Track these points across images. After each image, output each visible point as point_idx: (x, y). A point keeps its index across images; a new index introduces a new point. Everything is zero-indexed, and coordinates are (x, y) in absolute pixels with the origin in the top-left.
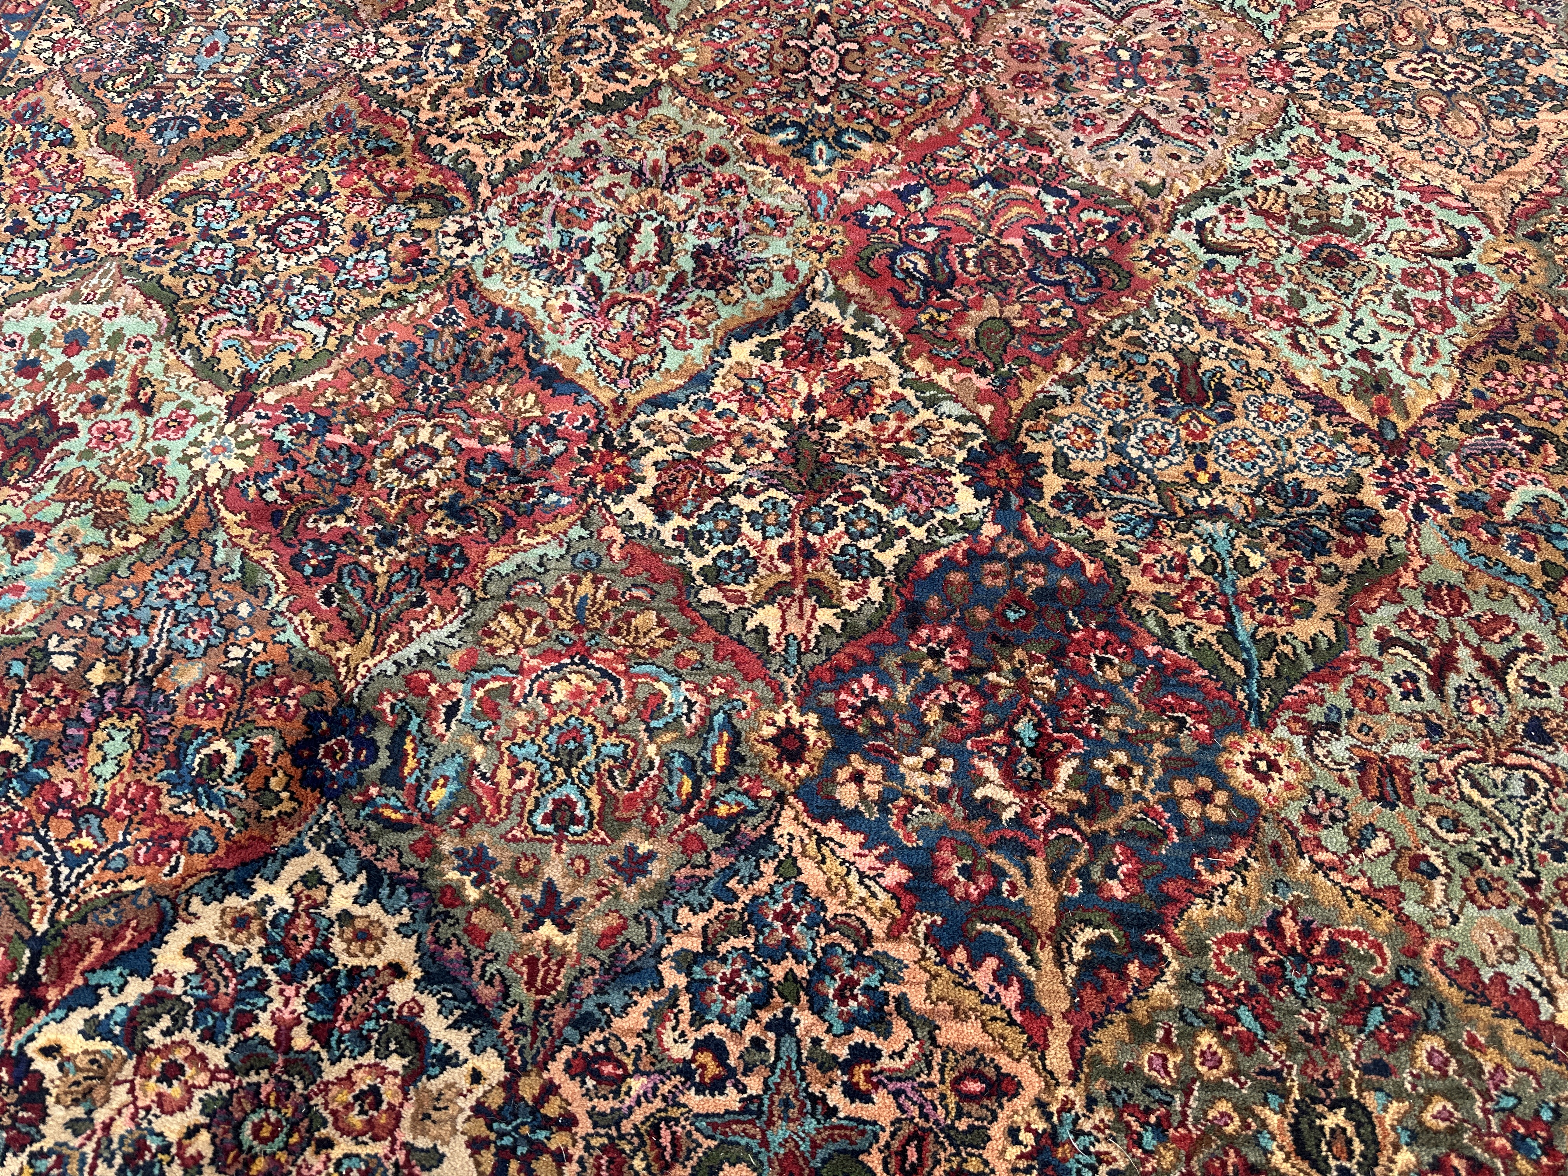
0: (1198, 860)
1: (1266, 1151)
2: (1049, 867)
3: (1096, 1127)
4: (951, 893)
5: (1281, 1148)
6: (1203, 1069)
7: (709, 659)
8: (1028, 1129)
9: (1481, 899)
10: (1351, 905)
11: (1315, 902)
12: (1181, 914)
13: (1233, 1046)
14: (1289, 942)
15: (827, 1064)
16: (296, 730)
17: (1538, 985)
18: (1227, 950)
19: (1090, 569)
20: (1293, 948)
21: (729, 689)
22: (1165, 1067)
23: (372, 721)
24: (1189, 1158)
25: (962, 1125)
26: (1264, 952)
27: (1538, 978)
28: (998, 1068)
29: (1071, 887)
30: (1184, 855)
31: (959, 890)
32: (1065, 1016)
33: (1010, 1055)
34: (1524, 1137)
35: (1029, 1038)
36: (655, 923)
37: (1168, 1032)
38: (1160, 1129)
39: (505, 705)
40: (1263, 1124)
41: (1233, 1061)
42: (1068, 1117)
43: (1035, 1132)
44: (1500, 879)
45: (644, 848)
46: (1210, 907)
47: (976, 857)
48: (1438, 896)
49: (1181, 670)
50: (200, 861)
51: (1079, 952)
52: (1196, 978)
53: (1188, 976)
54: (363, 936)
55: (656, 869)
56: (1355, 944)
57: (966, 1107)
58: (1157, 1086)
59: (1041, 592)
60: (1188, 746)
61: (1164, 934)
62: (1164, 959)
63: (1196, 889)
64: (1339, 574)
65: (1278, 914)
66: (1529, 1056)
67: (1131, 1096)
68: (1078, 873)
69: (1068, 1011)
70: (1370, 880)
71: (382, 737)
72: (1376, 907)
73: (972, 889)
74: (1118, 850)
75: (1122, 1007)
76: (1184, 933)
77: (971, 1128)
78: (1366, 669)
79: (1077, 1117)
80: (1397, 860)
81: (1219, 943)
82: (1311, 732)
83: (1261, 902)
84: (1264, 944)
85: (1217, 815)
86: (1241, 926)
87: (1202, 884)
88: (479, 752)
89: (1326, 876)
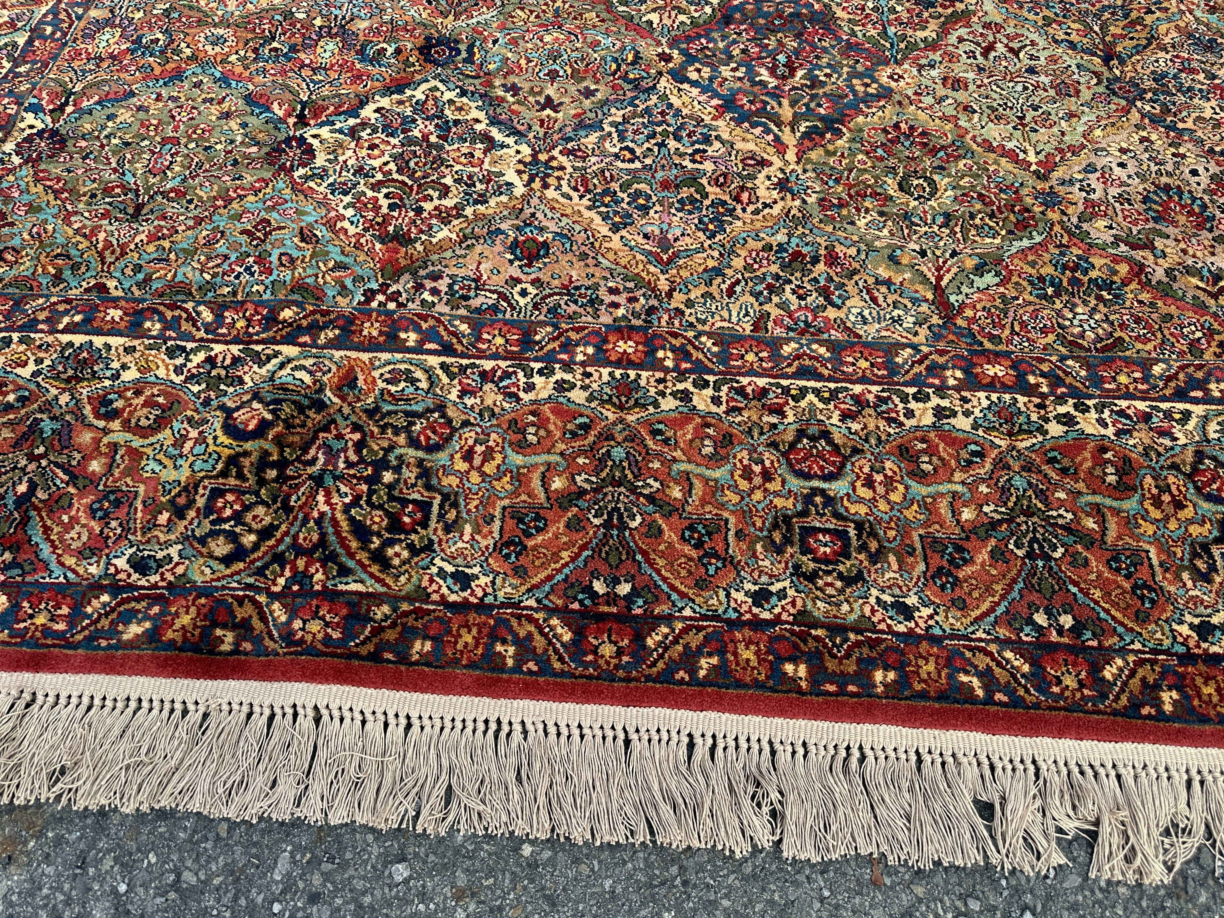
0: (862, 104)
1: (885, 189)
2: (790, 102)
3: (807, 178)
4: (743, 108)
5: (892, 189)
6: (858, 165)
7: (623, 30)
8: (775, 177)
9: (996, 121)
10: (934, 121)
11: (917, 119)
12: (852, 120)
14: (903, 131)
15: (682, 155)
16: (420, 42)
17: (1019, 148)
18: (873, 131)
19: (816, 6)
20: (905, 133)
21: (633, 41)
22: (841, 164)
23: (457, 42)
24: (849, 189)
25: (745, 173)
26: (890, 133)
27: (1020, 146)
29: (800, 109)
30: (855, 103)
31: (746, 108)
32: (794, 146)
33: (768, 154)
34: (1005, 189)
35: (777, 150)
36: (600, 113)
37: (843, 154)
38: (837, 181)
39: (521, 42)
40: (885, 182)
41: (873, 164)
42: (794, 175)
43: (778, 178)
44: (1006, 116)
45: (593, 87)
46: (866, 119)
47: (755, 97)
48: (976, 119)
49: (857, 44)
50: (377, 84)
51: (802, 129)
52: (857, 139)
53: (854, 139)
54: (460, 109)
55: (599, 95)
56: (934, 133)
57: (747, 168)
58: (837, 169)
59: (791, 14)
60: (860, 68)
61: (843, 125)
62: (843, 133)
63: (860, 113)
64: (940, 16)
65: (898, 122)
66: (1012, 168)
67: (824, 170)
68: (804, 105)
69: (796, 145)
70: (943, 113)
71: (463, 47)
72: (946, 122)
73: (753, 107)
74: (823, 99)
75: (821, 146)
76: (852, 125)
77: (749, 174)
78: (950, 48)
79: (798, 175)
80: (957, 107)
81: (869, 129)
82: (921, 68)
83: (891, 118)
84: (891, 131)
85: (870, 90)
86: (881, 125)
87: (863, 112)
88: (510, 55)
89: (923, 111)
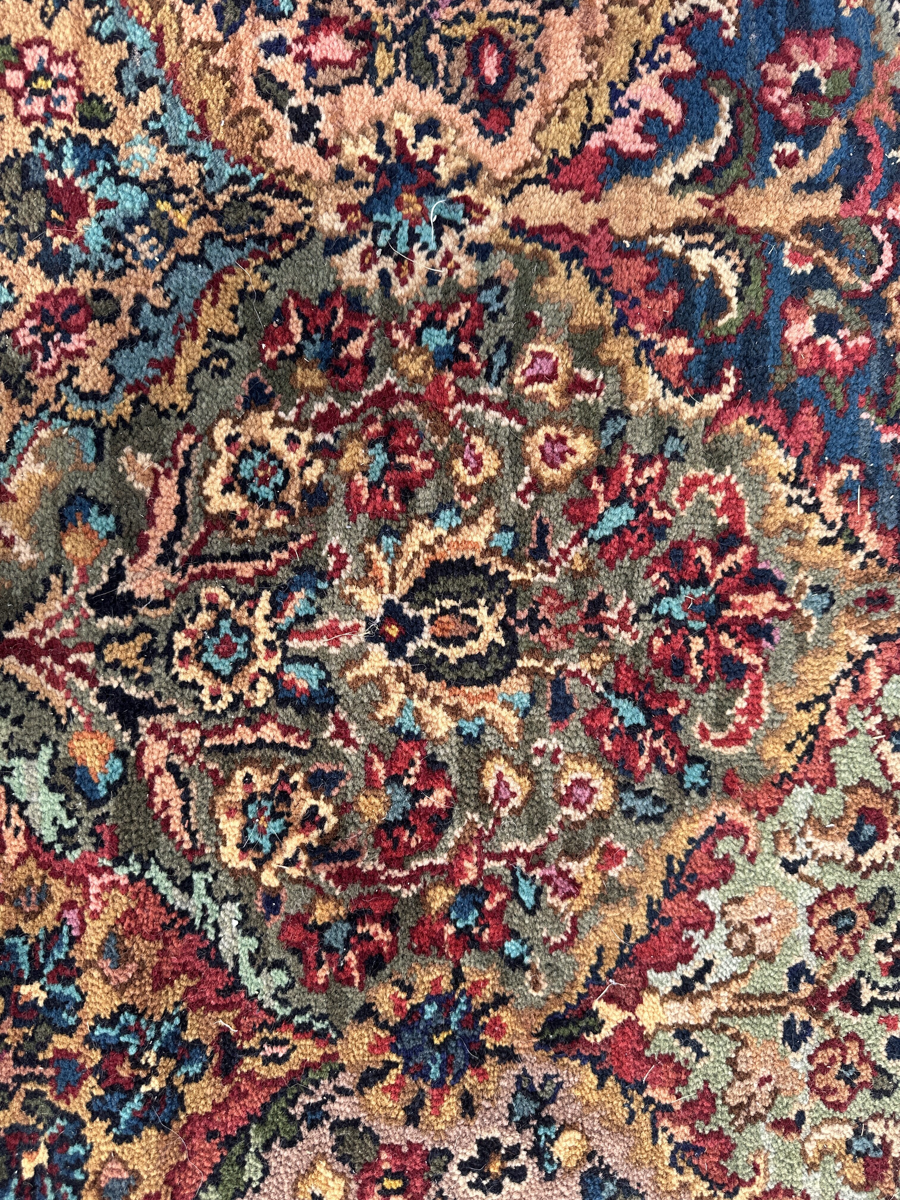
0: (855, 470)
1: (433, 517)
2: (826, 223)
3: (448, 256)
4: (773, 58)
5: (439, 540)
6: (540, 434)
8: (438, 151)
9: (824, 913)
10: (801, 706)
11: (802, 650)
12: (768, 430)
13: (575, 490)
14: (737, 598)
17: (700, 976)
18: (718, 498)
20: (729, 605)
22: (538, 378)
24: (416, 398)
25: (434, 44)
26: (718, 556)
27: (710, 979)
28: (520, 104)
29: (799, 255)
30: (862, 447)
31: (777, 71)
32: (603, 222)
33: (539, 127)
34: (480, 907)
35: (564, 161)
37: (589, 387)
38: (452, 359)
40: (471, 520)
41: (554, 487)
42: (458, 214)
43: (434, 161)
44: (857, 949)
46: (785, 480)
48: (825, 847)
51: (699, 259)
52: (672, 445)
53: (673, 432)
56: (741, 703)
57: (460, 52)
58: (510, 363)
61: (735, 400)
62: (697, 396)
63: (808, 461)
65: (780, 588)
66: (594, 941)
67: (493, 317)
68: (820, 270)
69: (611, 231)
70: (842, 742)
72: (801, 746)
73: (781, 93)
74: (863, 340)
75: (621, 321)
76: (739, 430)
77: (432, 59)
79: (460, 228)
80: (876, 790)
81: (728, 486)
83: (796, 565)
84: (730, 559)
86: (758, 526)
87: (818, 472)
89: (845, 674)
